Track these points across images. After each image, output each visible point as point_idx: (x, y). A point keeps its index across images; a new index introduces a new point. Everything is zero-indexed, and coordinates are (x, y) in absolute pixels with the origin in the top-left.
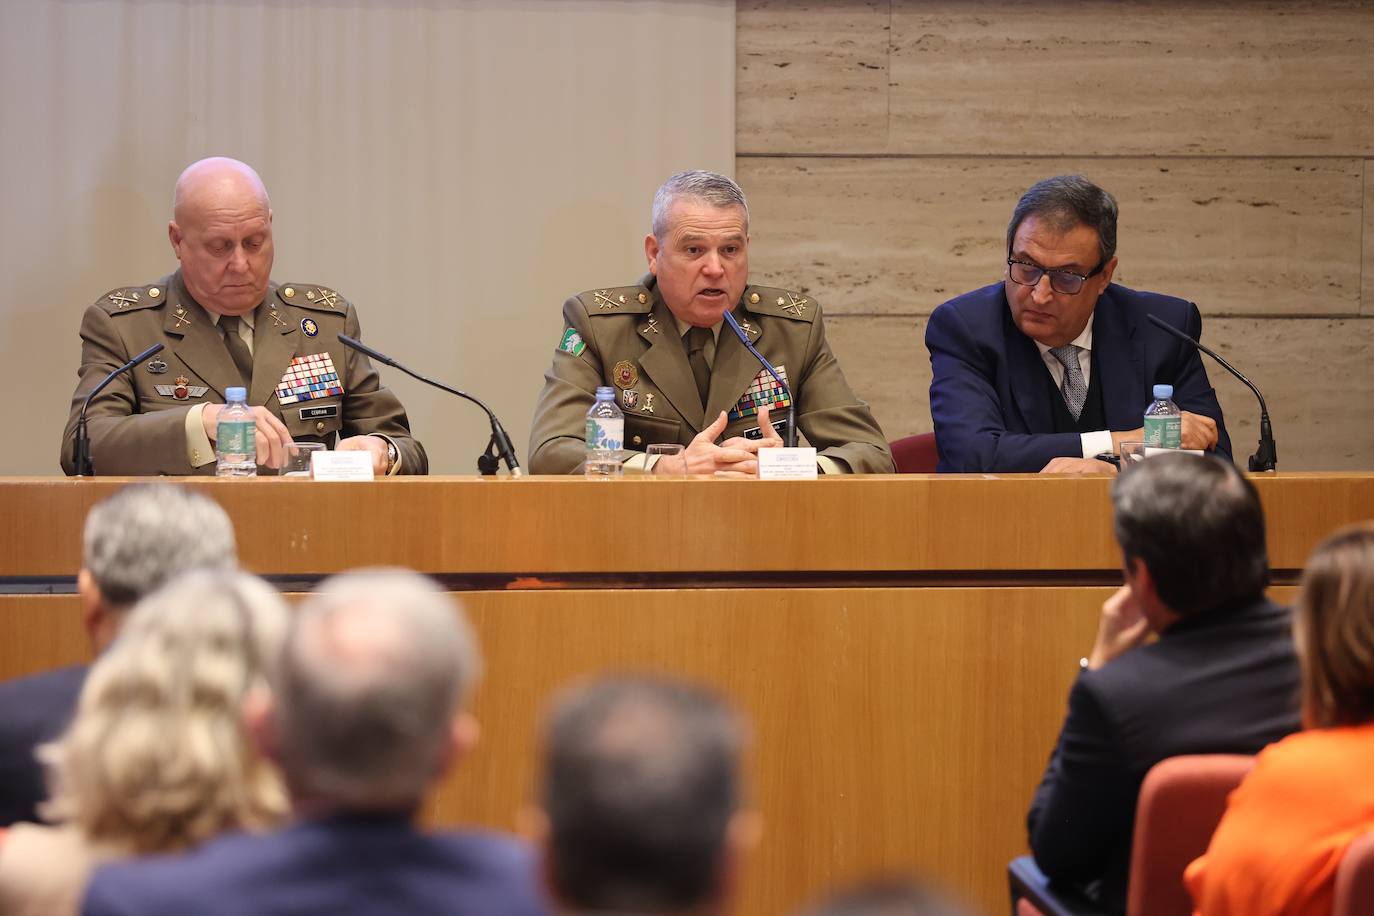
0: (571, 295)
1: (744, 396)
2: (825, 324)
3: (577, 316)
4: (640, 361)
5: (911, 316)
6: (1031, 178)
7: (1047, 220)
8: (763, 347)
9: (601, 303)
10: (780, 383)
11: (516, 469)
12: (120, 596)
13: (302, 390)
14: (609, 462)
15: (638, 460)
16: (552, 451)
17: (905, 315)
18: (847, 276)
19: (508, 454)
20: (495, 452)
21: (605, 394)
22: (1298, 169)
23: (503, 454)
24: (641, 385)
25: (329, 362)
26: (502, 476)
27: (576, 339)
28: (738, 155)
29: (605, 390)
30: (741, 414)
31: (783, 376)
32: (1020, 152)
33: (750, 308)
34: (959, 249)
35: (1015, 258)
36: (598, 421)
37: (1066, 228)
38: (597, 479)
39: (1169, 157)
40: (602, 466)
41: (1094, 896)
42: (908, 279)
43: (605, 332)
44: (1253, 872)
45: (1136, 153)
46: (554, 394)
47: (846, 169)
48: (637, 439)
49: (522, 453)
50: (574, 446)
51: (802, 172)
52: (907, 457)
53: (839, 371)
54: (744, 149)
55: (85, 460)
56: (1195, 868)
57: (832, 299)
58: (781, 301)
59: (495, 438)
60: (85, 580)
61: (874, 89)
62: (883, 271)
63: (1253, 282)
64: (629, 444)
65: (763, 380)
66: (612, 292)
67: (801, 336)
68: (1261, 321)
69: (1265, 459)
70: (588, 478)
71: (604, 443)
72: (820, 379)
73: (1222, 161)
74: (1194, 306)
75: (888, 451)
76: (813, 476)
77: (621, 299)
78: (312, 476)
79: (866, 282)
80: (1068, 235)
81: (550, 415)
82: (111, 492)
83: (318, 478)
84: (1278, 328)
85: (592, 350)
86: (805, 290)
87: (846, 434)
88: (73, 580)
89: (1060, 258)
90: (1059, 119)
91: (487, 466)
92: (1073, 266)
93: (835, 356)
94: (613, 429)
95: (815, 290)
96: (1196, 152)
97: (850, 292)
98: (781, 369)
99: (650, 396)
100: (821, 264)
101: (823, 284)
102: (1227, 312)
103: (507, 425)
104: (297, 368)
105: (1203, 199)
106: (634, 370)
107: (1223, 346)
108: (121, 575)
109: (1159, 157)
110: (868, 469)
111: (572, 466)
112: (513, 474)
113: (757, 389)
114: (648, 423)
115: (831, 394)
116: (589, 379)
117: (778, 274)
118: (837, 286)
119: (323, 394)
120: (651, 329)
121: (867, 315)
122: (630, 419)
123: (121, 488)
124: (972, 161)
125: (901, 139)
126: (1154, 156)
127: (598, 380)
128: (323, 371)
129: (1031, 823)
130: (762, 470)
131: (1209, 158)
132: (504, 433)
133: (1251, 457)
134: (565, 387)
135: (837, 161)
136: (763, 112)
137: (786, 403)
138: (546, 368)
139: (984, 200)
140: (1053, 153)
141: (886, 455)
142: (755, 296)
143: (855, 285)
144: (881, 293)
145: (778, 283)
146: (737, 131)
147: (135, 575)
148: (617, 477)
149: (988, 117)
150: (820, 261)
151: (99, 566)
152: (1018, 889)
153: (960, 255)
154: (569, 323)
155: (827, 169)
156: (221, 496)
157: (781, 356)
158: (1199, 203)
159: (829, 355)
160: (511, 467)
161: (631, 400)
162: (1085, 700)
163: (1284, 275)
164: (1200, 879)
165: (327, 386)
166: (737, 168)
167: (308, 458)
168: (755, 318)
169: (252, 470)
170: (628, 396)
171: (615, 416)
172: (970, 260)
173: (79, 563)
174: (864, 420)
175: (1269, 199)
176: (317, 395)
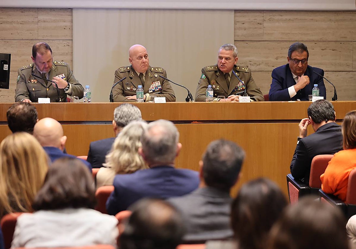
0: (203, 67)
1: (236, 87)
2: (252, 73)
3: (204, 72)
4: (216, 80)
5: (268, 71)
8: (240, 77)
9: (209, 68)
10: (243, 84)
11: (193, 101)
13: (153, 89)
14: (211, 99)
15: (216, 99)
16: (200, 97)
17: (267, 71)
18: (256, 64)
19: (191, 98)
20: (189, 97)
21: (210, 86)
22: (341, 43)
23: (190, 98)
24: (216, 84)
25: (159, 83)
26: (190, 102)
27: (204, 76)
28: (235, 41)
29: (210, 85)
30: (236, 90)
31: (244, 83)
32: (288, 40)
33: (237, 70)
34: (277, 58)
36: (208, 91)
38: (208, 102)
39: (317, 41)
40: (209, 100)
41: (303, 181)
42: (267, 64)
43: (209, 74)
44: (333, 176)
45: (310, 40)
46: (200, 86)
47: (255, 43)
48: (216, 94)
49: (194, 98)
50: (204, 96)
51: (247, 44)
52: (267, 98)
53: (254, 82)
54: (235, 40)
55: (112, 99)
56: (322, 176)
57: (253, 68)
58: (243, 69)
59: (189, 95)
60: (114, 121)
61: (261, 28)
62: (262, 63)
63: (332, 65)
64: (214, 96)
65: (240, 84)
66: (211, 67)
67: (247, 75)
68: (334, 72)
69: (335, 98)
70: (207, 102)
71: (209, 96)
72: (251, 83)
73: (327, 42)
75: (263, 97)
76: (250, 102)
77: (213, 68)
78: (154, 102)
79: (259, 65)
81: (199, 90)
83: (155, 103)
84: (337, 73)
85: (207, 77)
86: (247, 66)
87: (255, 94)
90: (296, 34)
91: (187, 100)
93: (253, 79)
94: (211, 93)
95: (249, 66)
96: (322, 40)
97: (256, 67)
98: (243, 81)
99: (218, 86)
100: (251, 61)
101: (251, 65)
102: (328, 70)
103: (191, 92)
104: (153, 85)
105: (323, 49)
106: (215, 81)
107: (327, 77)
109: (315, 41)
110: (259, 101)
111: (203, 100)
112: (192, 101)
113: (239, 85)
114: (218, 91)
116: (206, 83)
117: (242, 63)
118: (254, 66)
119: (158, 90)
120: (218, 74)
121: (259, 71)
124: (279, 42)
125: (266, 38)
126: (314, 41)
127: (208, 83)
128: (158, 85)
129: (291, 168)
130: (240, 101)
131: (324, 41)
132: (191, 94)
133: (332, 98)
134: (202, 85)
135: (253, 42)
136: (240, 32)
137: (244, 88)
138: (199, 81)
139: (282, 49)
140: (295, 40)
142: (238, 68)
143: (257, 65)
144: (263, 67)
145: (242, 65)
146: (235, 36)
147: (123, 121)
148: (212, 102)
149: (283, 33)
150: (250, 61)
151: (116, 119)
152: (288, 180)
153: (277, 60)
154: (203, 73)
155: (252, 43)
157: (243, 79)
158: (322, 50)
159: (252, 79)
160: (192, 100)
161: (215, 87)
163: (338, 63)
164: (323, 178)
165: (159, 88)
166: (235, 43)
167: (154, 99)
168: (238, 72)
169: (143, 101)
170: (214, 86)
171: (211, 90)
172: (279, 60)
174: (259, 91)
175: (336, 49)
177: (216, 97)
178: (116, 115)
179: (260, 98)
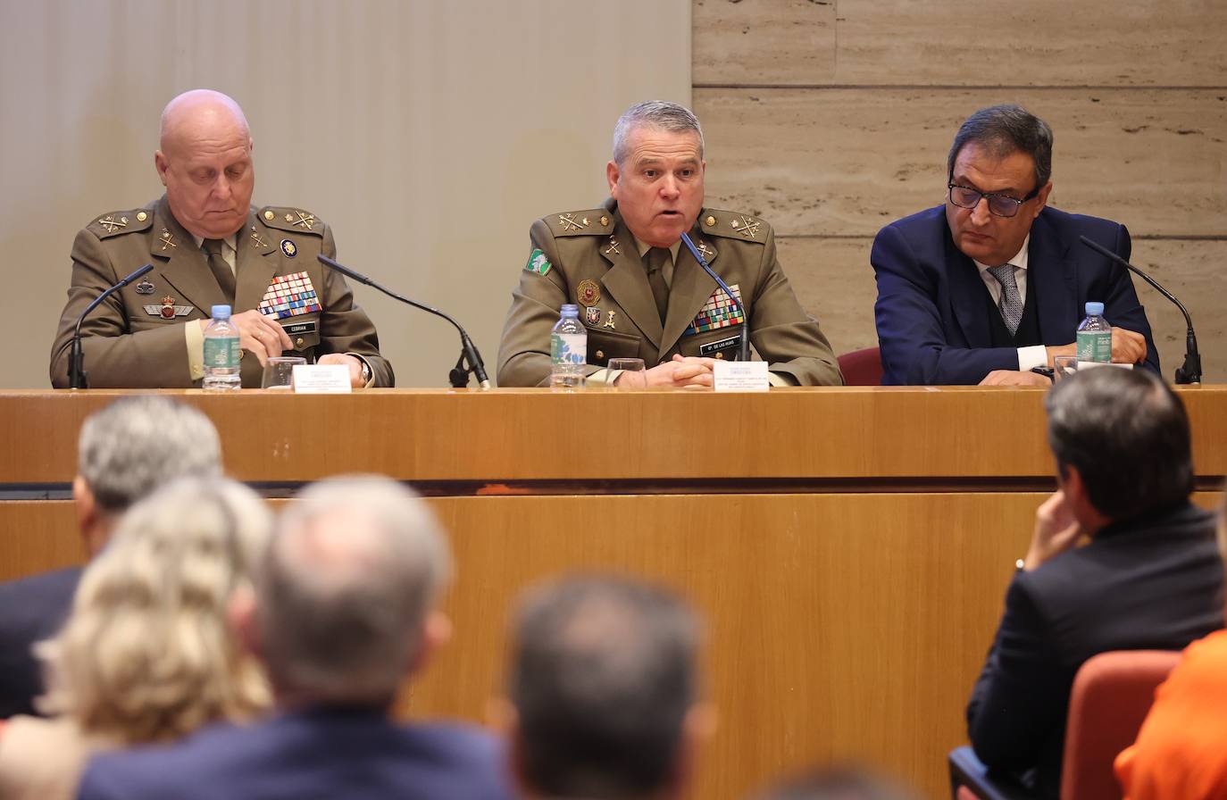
0: (538, 218)
1: (701, 313)
2: (778, 246)
3: (544, 238)
4: (602, 279)
5: (857, 237)
6: (970, 108)
7: (985, 146)
8: (719, 266)
9: (566, 226)
10: (734, 300)
11: (485, 382)
12: (113, 502)
13: (282, 308)
14: (573, 375)
15: (601, 374)
16: (520, 366)
17: (852, 237)
18: (797, 200)
19: (478, 368)
20: (466, 366)
21: (569, 311)
22: (1221, 99)
23: (473, 368)
24: (603, 303)
25: (307, 281)
26: (472, 388)
27: (542, 259)
28: (694, 86)
29: (569, 307)
30: (698, 330)
31: (737, 294)
32: (959, 83)
33: (706, 230)
34: (903, 174)
35: (955, 182)
36: (563, 337)
37: (1003, 155)
38: (562, 391)
39: (1101, 88)
40: (566, 379)
41: (1030, 784)
42: (853, 202)
43: (569, 253)
44: (1180, 762)
45: (1069, 84)
46: (522, 311)
47: (796, 98)
48: (600, 354)
49: (491, 367)
50: (541, 361)
51: (755, 102)
52: (855, 370)
53: (790, 289)
54: (700, 81)
55: (80, 374)
56: (1124, 758)
57: (782, 222)
58: (735, 224)
59: (466, 353)
60: (80, 487)
61: (823, 24)
62: (831, 195)
63: (1179, 206)
64: (592, 359)
65: (718, 298)
66: (576, 215)
67: (753, 255)
68: (1186, 242)
69: (1191, 371)
70: (554, 391)
71: (568, 358)
72: (772, 297)
73: (1151, 91)
74: (1124, 228)
75: (835, 365)
76: (765, 389)
77: (585, 221)
78: (293, 389)
79: (815, 206)
80: (1005, 161)
81: (518, 331)
82: (104, 404)
83: (299, 391)
84: (1203, 248)
85: (557, 269)
86: (757, 214)
87: (796, 349)
88: (68, 487)
89: (998, 183)
90: (996, 52)
91: (458, 379)
92: (1010, 190)
93: (786, 276)
94: (576, 344)
95: (767, 212)
96: (1126, 83)
97: (800, 215)
98: (736, 287)
99: (612, 313)
100: (773, 189)
101: (774, 207)
102: (1154, 234)
103: (477, 341)
104: (278, 287)
105: (1131, 128)
106: (596, 289)
107: (1151, 266)
108: (115, 482)
109: (1090, 88)
110: (815, 382)
111: (538, 380)
112: (482, 386)
113: (713, 307)
114: (609, 338)
115: (782, 311)
116: (554, 297)
117: (732, 197)
118: (787, 210)
119: (303, 311)
120: (612, 250)
121: (815, 237)
122: (593, 335)
123: (114, 400)
124: (914, 92)
125: (848, 71)
126: (1086, 87)
127: (563, 298)
128: (302, 289)
129: (970, 715)
130: (717, 383)
131: (1138, 88)
132: (474, 348)
133: (1178, 371)
134: (531, 305)
135: (788, 90)
136: (719, 45)
137: (740, 320)
138: (515, 287)
139: (926, 128)
140: (992, 84)
141: (831, 369)
142: (711, 219)
143: (805, 208)
144: (830, 216)
145: (732, 207)
146: (694, 63)
147: (127, 482)
148: (580, 390)
149: (930, 50)
150: (771, 186)
151: (93, 473)
152: (958, 777)
153: (903, 180)
154: (536, 244)
155: (779, 100)
156: (207, 407)
157: (735, 276)
158: (1129, 131)
159: (780, 274)
160: (480, 380)
161: (594, 317)
162: (1021, 599)
163: (1208, 199)
164: (1129, 767)
165: (306, 303)
166: (693, 98)
167: (290, 371)
168: (711, 239)
169: (236, 383)
170: (591, 313)
171: (578, 332)
172: (913, 184)
173: (74, 470)
174: (813, 336)
175: (1195, 128)
176: (297, 312)
177: (603, 363)
178: (92, 455)
179: (820, 371)
